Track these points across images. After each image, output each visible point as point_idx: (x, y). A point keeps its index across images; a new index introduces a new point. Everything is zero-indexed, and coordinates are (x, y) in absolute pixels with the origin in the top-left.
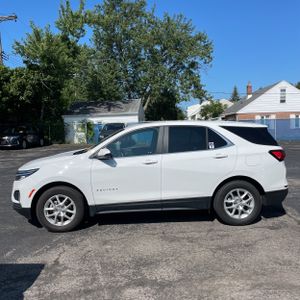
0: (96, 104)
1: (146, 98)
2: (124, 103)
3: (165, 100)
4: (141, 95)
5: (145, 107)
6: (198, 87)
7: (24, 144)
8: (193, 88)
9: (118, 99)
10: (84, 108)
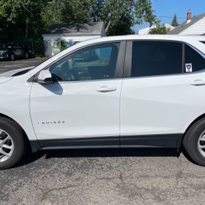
0: (68, 26)
1: (108, 21)
2: (90, 25)
3: (123, 23)
4: (103, 19)
5: (107, 29)
6: (149, 12)
7: (13, 57)
8: (145, 14)
9: (85, 22)
10: (59, 29)
